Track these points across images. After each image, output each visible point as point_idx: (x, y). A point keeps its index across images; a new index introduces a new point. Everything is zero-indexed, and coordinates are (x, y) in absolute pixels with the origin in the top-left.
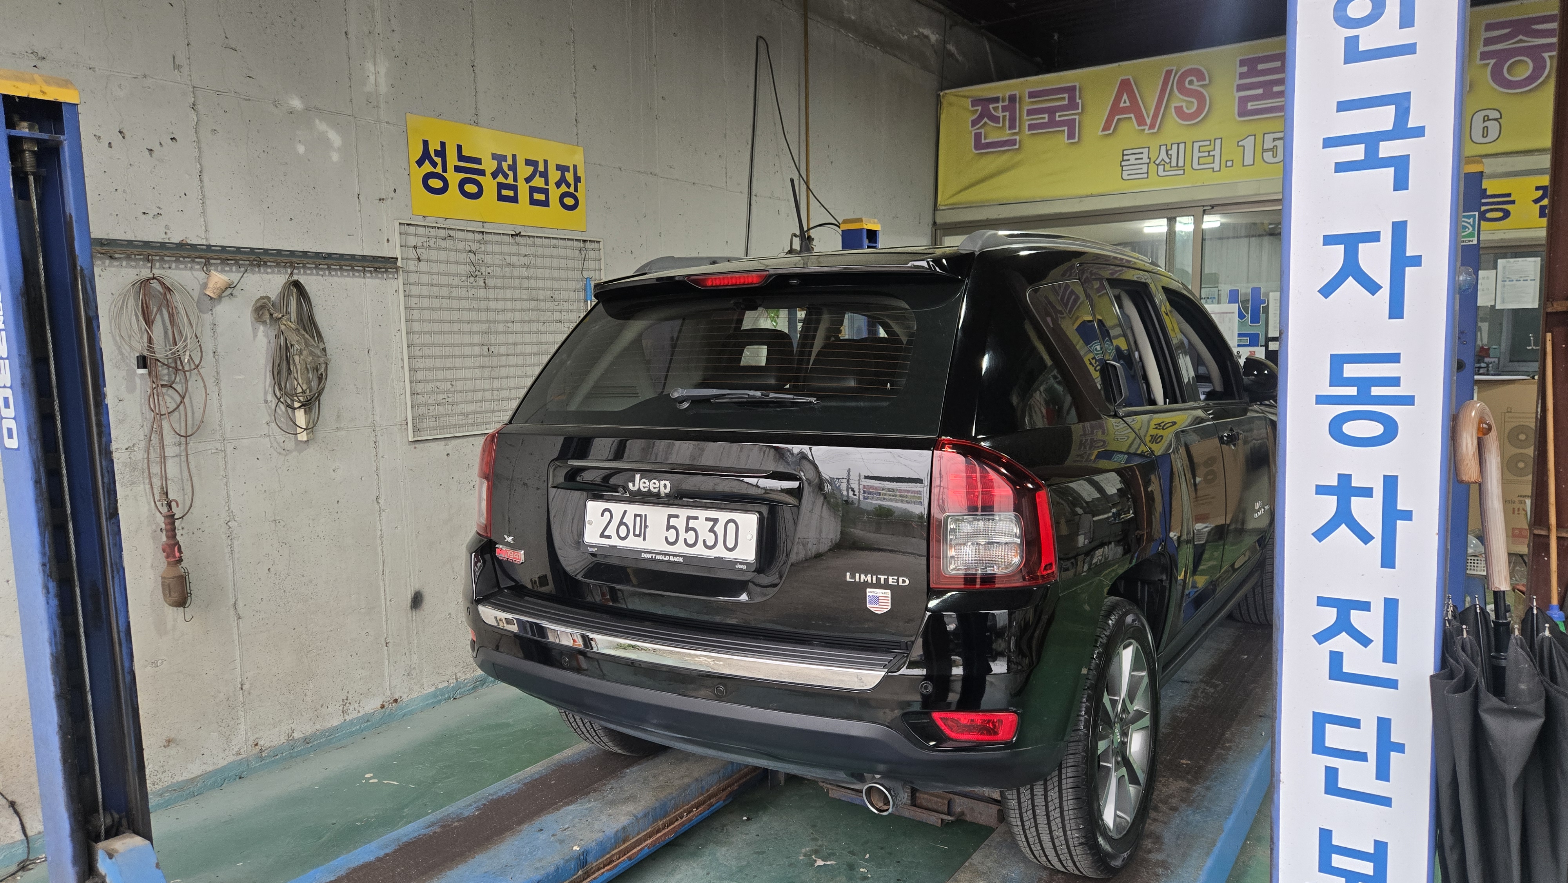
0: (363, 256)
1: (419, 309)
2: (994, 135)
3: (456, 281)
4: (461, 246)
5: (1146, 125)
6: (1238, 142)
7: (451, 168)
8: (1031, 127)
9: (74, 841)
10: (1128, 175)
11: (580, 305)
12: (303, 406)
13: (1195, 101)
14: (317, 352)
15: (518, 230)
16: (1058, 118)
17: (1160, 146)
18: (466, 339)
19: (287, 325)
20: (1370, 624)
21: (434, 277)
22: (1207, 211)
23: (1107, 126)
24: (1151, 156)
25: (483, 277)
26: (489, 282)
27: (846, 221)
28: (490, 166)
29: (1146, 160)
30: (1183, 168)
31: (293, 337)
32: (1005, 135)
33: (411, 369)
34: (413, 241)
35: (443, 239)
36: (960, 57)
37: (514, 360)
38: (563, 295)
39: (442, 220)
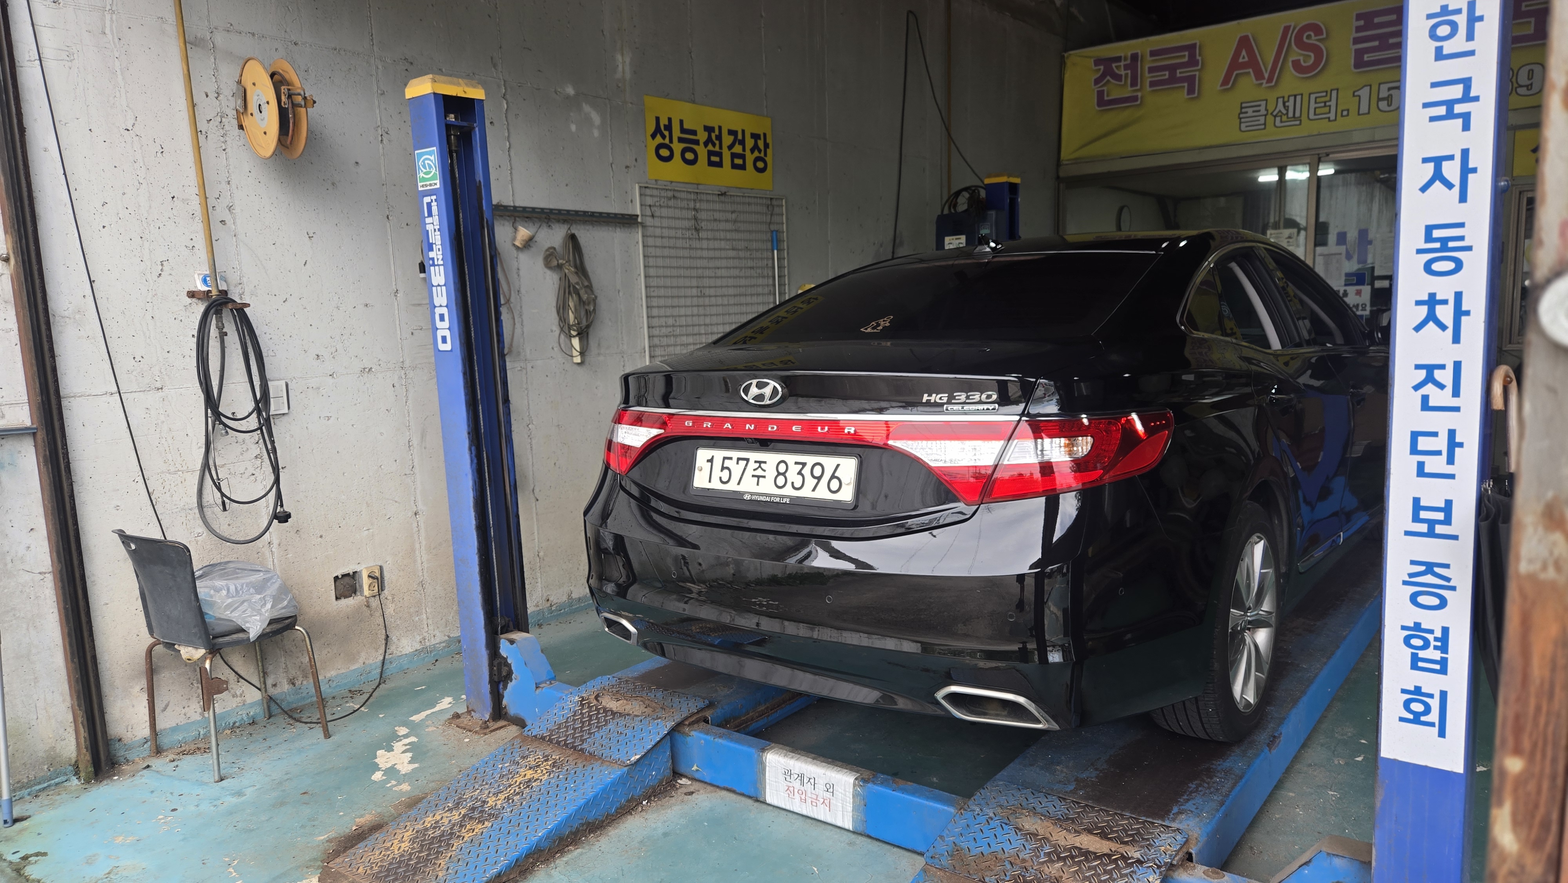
0: (615, 214)
1: (653, 256)
2: (1116, 92)
3: (679, 234)
4: (684, 204)
5: (1263, 78)
6: (1354, 92)
7: (675, 139)
8: (1152, 84)
9: (486, 632)
10: (1247, 126)
11: (770, 254)
12: (578, 334)
13: (1312, 55)
14: (589, 291)
15: (723, 190)
16: (1178, 75)
17: (1277, 98)
18: (687, 282)
19: (569, 270)
20: (1445, 376)
21: (664, 230)
22: (1322, 159)
23: (1225, 82)
24: (1268, 108)
25: (697, 230)
26: (703, 234)
27: (989, 176)
28: (702, 136)
29: (1263, 112)
30: (1299, 119)
31: (574, 279)
32: (1127, 92)
33: (648, 307)
34: (649, 201)
35: (670, 199)
36: (1082, 19)
37: (720, 301)
38: (754, 245)
39: (669, 183)
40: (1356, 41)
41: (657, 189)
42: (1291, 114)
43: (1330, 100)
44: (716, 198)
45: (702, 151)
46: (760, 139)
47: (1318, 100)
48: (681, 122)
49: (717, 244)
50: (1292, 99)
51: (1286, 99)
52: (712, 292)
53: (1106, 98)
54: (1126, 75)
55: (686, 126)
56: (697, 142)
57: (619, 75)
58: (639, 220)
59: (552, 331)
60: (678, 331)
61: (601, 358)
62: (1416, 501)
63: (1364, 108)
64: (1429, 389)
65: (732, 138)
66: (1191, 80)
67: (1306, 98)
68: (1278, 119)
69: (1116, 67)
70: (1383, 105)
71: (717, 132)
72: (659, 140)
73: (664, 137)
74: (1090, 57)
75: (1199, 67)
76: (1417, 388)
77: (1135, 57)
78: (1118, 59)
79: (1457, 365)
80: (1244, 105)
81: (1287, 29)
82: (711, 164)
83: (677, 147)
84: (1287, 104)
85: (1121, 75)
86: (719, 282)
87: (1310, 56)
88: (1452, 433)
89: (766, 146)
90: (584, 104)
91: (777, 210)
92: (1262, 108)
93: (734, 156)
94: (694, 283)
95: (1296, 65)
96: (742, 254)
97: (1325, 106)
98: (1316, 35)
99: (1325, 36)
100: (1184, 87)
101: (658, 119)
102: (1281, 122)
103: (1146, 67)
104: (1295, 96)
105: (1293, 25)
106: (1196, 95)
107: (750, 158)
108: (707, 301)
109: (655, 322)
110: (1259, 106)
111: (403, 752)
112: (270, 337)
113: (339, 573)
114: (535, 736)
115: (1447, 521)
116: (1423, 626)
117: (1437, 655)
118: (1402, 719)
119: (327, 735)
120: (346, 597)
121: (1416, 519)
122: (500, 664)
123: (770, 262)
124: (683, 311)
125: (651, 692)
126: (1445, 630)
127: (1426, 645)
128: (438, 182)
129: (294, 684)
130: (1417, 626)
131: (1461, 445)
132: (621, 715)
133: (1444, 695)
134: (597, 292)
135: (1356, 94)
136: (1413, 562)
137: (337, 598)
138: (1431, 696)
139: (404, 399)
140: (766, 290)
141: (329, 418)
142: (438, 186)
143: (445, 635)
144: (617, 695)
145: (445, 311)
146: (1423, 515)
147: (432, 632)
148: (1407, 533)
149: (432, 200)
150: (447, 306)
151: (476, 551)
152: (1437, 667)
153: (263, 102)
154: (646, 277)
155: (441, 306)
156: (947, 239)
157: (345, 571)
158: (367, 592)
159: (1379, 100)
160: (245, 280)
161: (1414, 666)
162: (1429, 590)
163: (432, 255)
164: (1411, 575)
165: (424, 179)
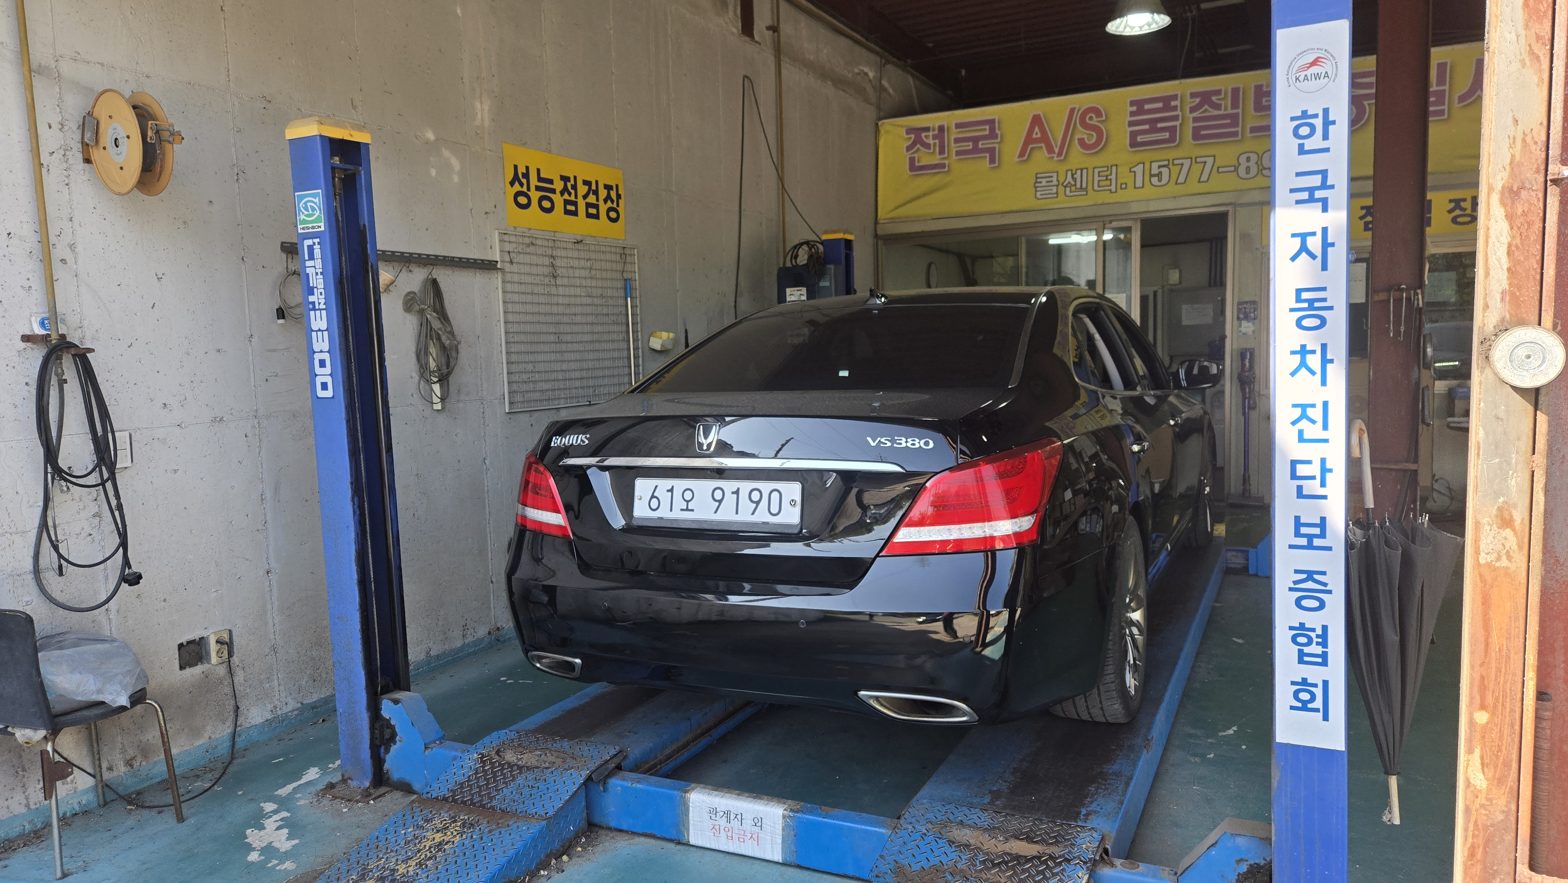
0: (474, 260)
1: (512, 302)
2: (925, 159)
4: (542, 251)
5: (1054, 153)
6: (1130, 169)
7: (533, 188)
8: (958, 153)
9: (367, 692)
10: (1041, 195)
11: (621, 302)
12: (439, 381)
13: (1094, 134)
14: (451, 337)
15: (579, 238)
16: (980, 146)
17: (1067, 171)
18: (544, 328)
19: (431, 316)
20: (1316, 414)
21: (523, 277)
22: (1107, 226)
23: (1022, 155)
24: (1059, 179)
25: (555, 277)
26: (559, 281)
27: (826, 232)
28: (559, 185)
29: (1055, 182)
30: (1086, 189)
31: (436, 324)
32: (936, 159)
33: (507, 353)
34: (508, 247)
35: (528, 245)
36: (891, 91)
37: (576, 347)
38: (609, 293)
39: (527, 230)
40: (1131, 124)
41: (516, 235)
42: (1078, 186)
43: (1111, 174)
44: (570, 246)
45: (559, 200)
46: (612, 190)
47: (1101, 174)
48: (538, 170)
49: (572, 291)
50: (1079, 172)
51: (1074, 172)
52: (569, 338)
53: (917, 164)
54: (935, 144)
55: (542, 176)
56: (553, 191)
57: (478, 122)
58: (499, 266)
59: (412, 377)
60: (537, 377)
61: (461, 405)
62: (1297, 519)
63: (1139, 183)
64: (1304, 424)
65: (587, 188)
66: (992, 151)
67: (1090, 172)
68: (1068, 189)
69: (926, 137)
70: (1155, 180)
71: (572, 182)
72: (517, 187)
73: (522, 185)
74: (902, 126)
75: (999, 140)
76: (1294, 423)
77: (941, 129)
78: (927, 129)
79: (1325, 404)
80: (1038, 176)
81: (1072, 110)
82: (567, 212)
83: (535, 195)
84: (1075, 176)
85: (930, 144)
86: (576, 329)
87: (1093, 135)
88: (1323, 461)
89: (619, 196)
90: (444, 150)
91: (629, 259)
92: (1054, 179)
93: (589, 205)
94: (551, 329)
95: (1081, 142)
96: (596, 301)
97: (1107, 179)
98: (1097, 117)
99: (1104, 118)
100: (985, 157)
101: (516, 167)
102: (1071, 192)
103: (952, 137)
104: (1082, 170)
105: (1077, 106)
106: (997, 165)
107: (603, 208)
108: (564, 347)
109: (514, 368)
110: (1052, 177)
111: (278, 829)
112: (112, 384)
113: (184, 640)
114: (436, 798)
115: (1323, 535)
116: (1307, 626)
117: (1319, 650)
118: (1292, 708)
119: (181, 819)
120: (191, 666)
121: (1297, 534)
122: (382, 727)
123: (623, 310)
124: (541, 357)
125: (556, 742)
126: (1325, 628)
127: (1310, 643)
128: (322, 224)
129: (131, 766)
130: (1302, 626)
131: (1330, 471)
132: (528, 768)
133: (1326, 683)
134: (458, 338)
135: (1132, 170)
136: (1296, 572)
137: (182, 668)
138: (1315, 686)
139: (257, 450)
140: (621, 337)
141: (175, 471)
142: (323, 229)
143: (298, 702)
144: (520, 747)
145: (326, 357)
146: (1304, 530)
147: (284, 699)
148: (1291, 547)
149: (314, 244)
150: (329, 352)
151: (358, 607)
152: (1320, 660)
153: (121, 134)
154: (505, 322)
155: (321, 351)
156: (788, 291)
157: (190, 637)
158: (214, 659)
159: (1151, 176)
160: (86, 323)
161: (1301, 661)
162: (1310, 594)
163: (311, 299)
164: (1295, 583)
165: (305, 221)
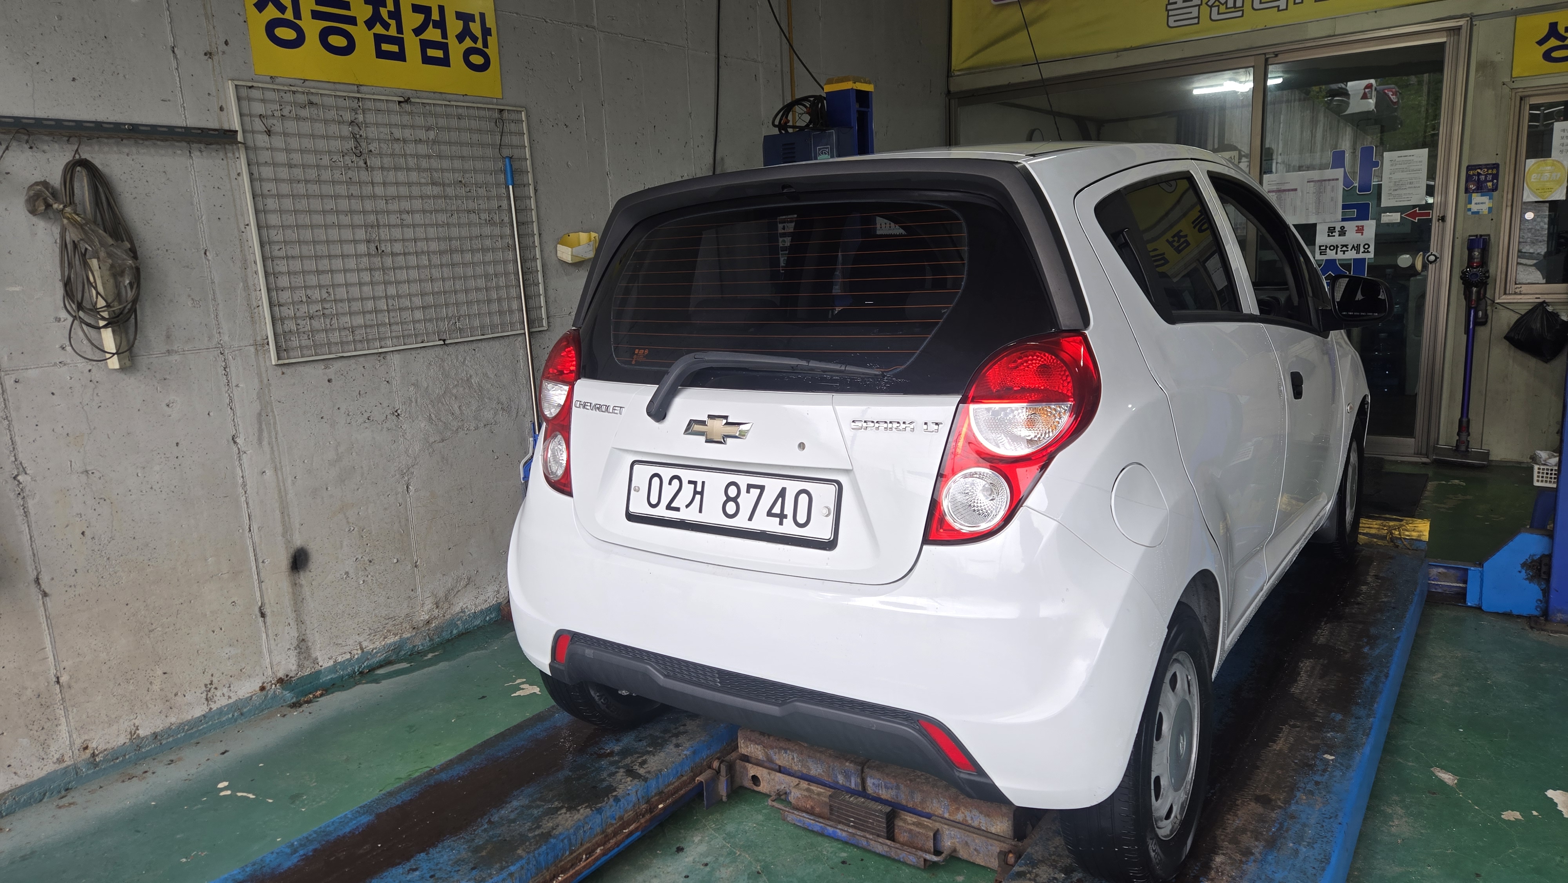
0: (186, 128)
3: (325, 160)
7: (305, 13)
10: (1175, 21)
11: (502, 191)
12: (111, 323)
15: (406, 95)
18: (347, 234)
19: (69, 220)
21: (294, 155)
22: (1270, 61)
25: (360, 154)
26: (373, 161)
27: (830, 82)
28: (362, 12)
29: (1197, 1)
35: (301, 106)
37: (414, 260)
38: (472, 178)
39: (300, 83)
41: (274, 90)
42: (1230, 3)
44: (395, 107)
45: (362, 34)
46: (474, 21)
49: (402, 176)
58: (240, 138)
60: (334, 308)
65: (420, 17)
68: (1215, 10)
72: (271, 13)
73: (282, 8)
82: (381, 54)
83: (312, 26)
86: (411, 233)
89: (486, 32)
91: (511, 127)
93: (425, 45)
94: (360, 234)
102: (1219, 14)
107: (456, 50)
108: (388, 261)
123: (504, 203)
124: (342, 278)
